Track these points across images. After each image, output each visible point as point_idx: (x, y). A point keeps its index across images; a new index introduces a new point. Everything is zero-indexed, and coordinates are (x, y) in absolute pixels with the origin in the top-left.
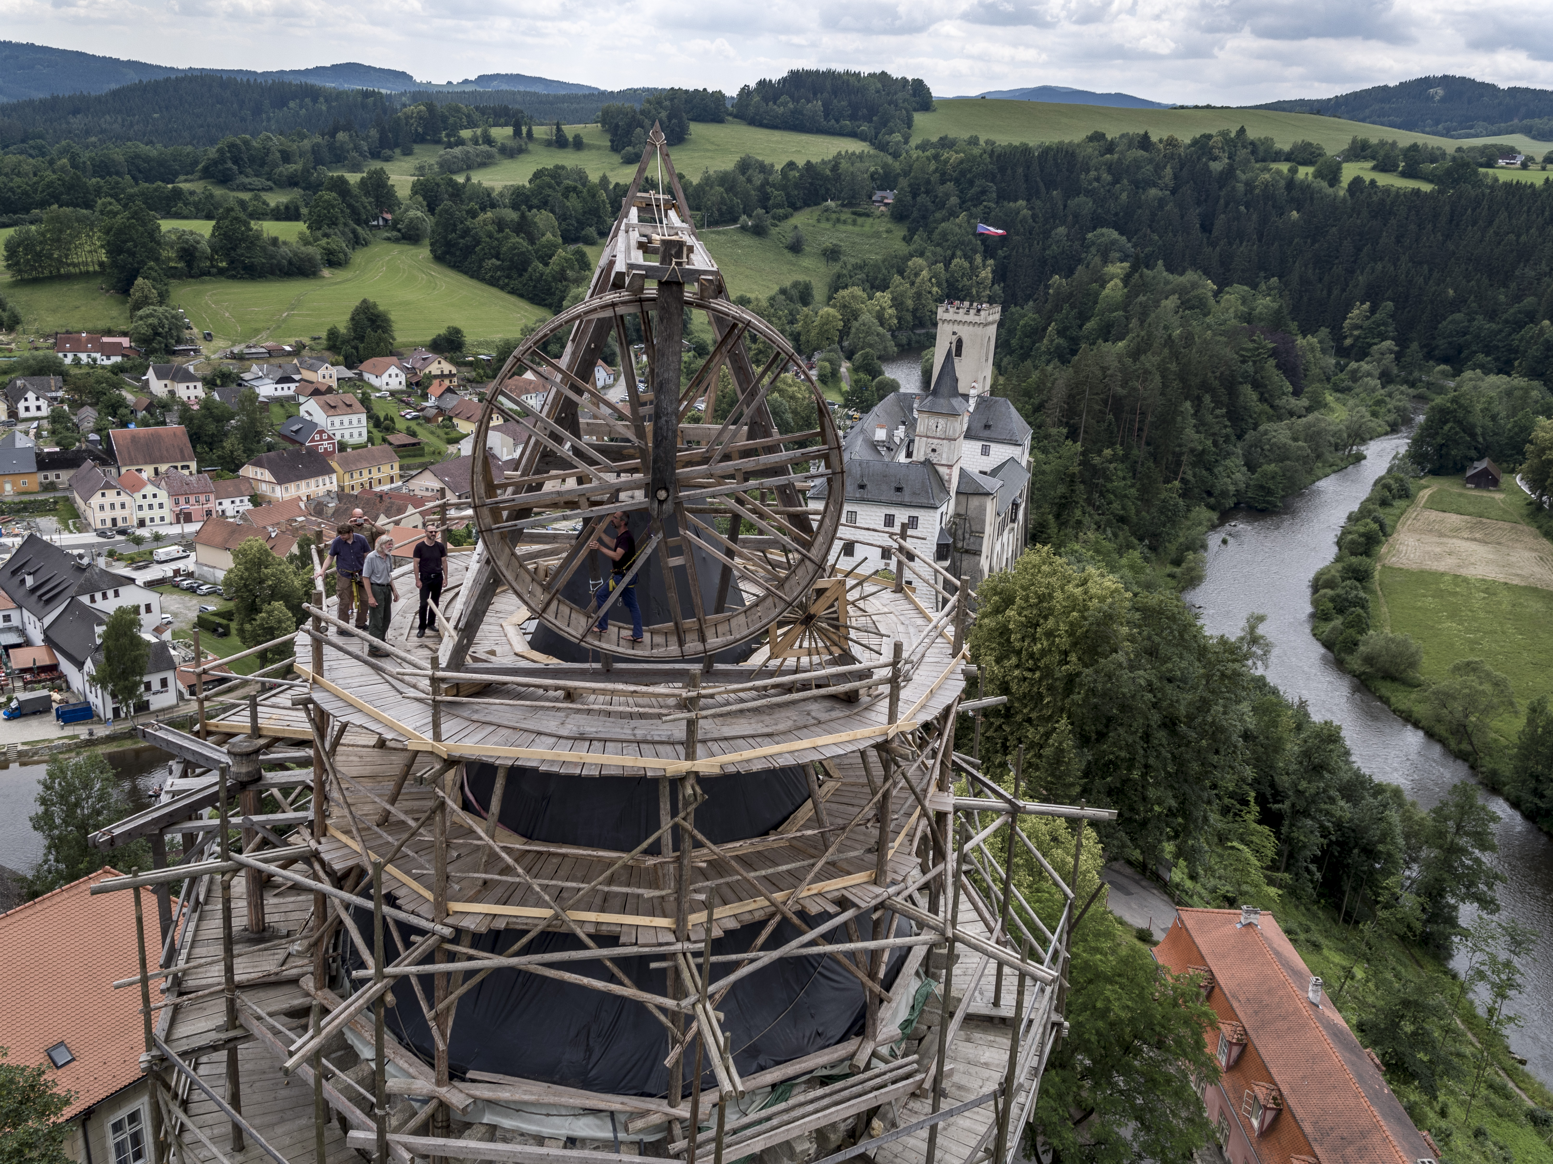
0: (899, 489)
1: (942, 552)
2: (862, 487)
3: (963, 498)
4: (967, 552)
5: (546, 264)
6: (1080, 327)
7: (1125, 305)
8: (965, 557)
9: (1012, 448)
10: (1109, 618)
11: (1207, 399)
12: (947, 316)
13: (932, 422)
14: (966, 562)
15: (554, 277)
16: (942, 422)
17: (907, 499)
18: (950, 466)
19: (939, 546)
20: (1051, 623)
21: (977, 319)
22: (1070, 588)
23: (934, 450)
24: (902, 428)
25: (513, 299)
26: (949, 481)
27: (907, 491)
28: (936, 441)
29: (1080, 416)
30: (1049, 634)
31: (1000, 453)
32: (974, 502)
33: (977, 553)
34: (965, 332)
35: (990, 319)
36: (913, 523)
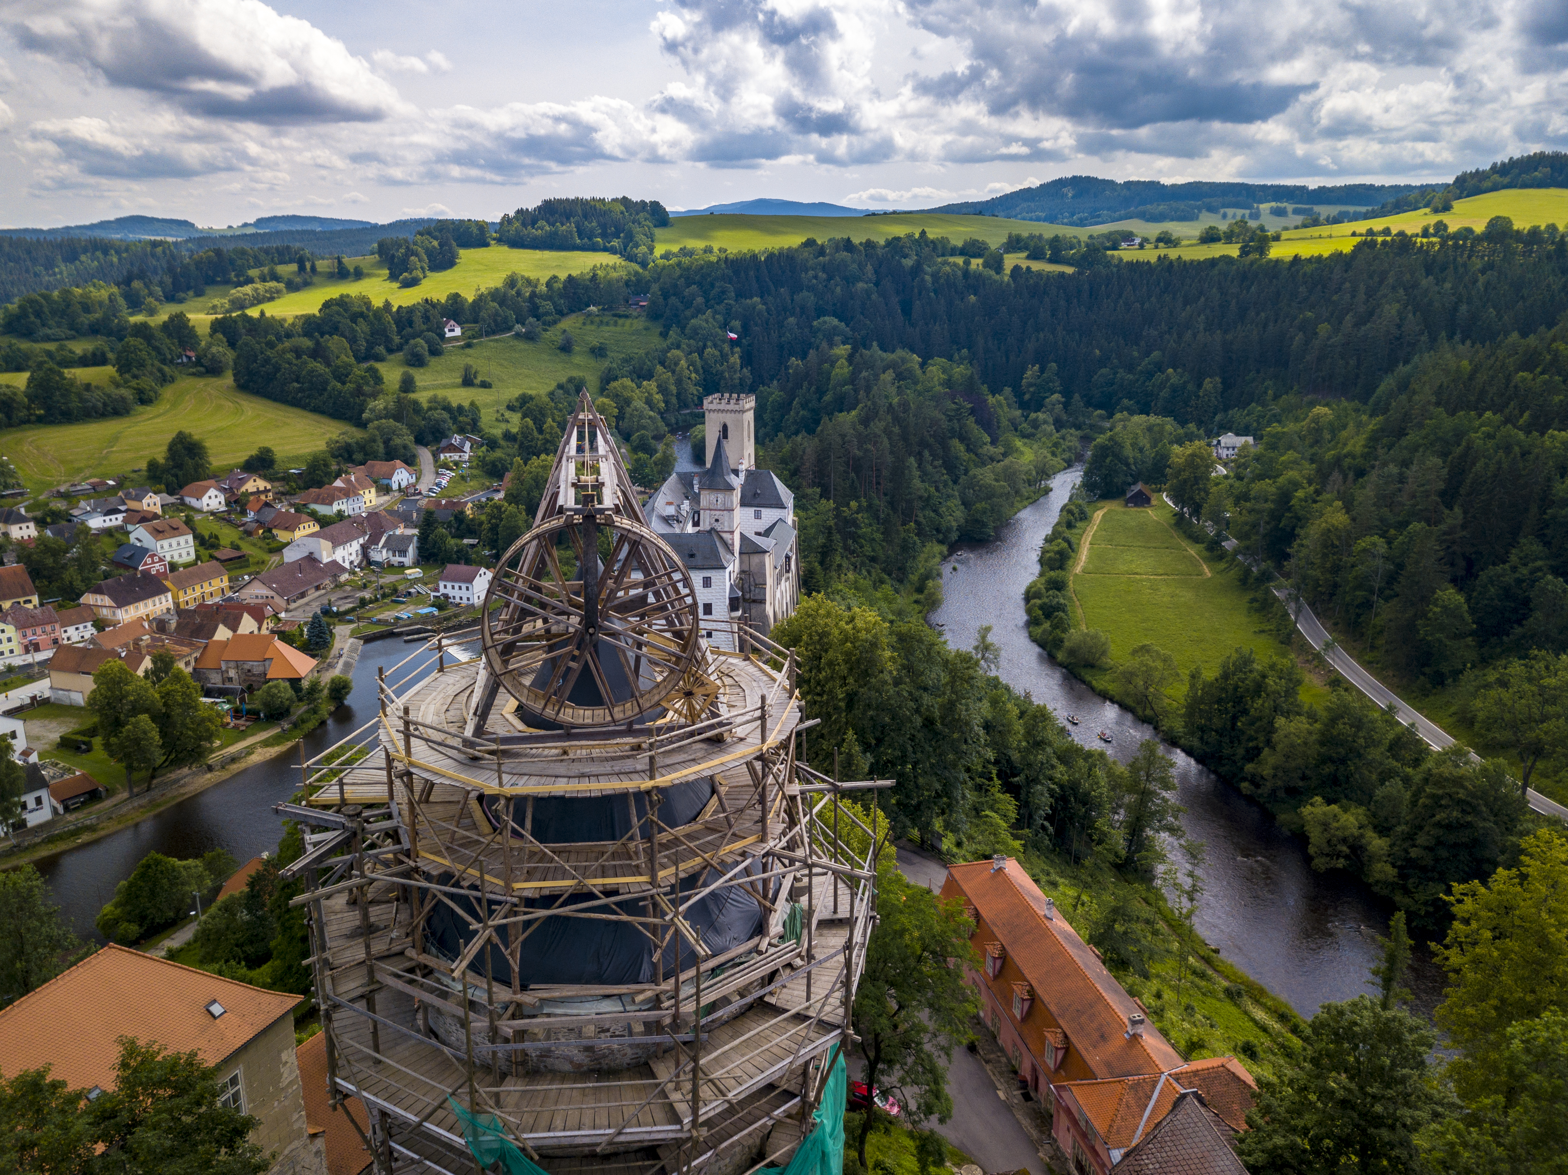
0: (692, 555)
1: (734, 605)
3: (745, 557)
4: (754, 601)
5: (344, 383)
6: (819, 400)
7: (852, 379)
8: (753, 606)
9: (780, 510)
10: (874, 645)
11: (926, 453)
12: (711, 407)
13: (713, 497)
14: (755, 609)
15: (351, 393)
16: (721, 496)
17: (700, 564)
18: (732, 532)
19: (731, 599)
20: (831, 654)
21: (737, 407)
22: (842, 623)
23: (717, 520)
24: (687, 502)
25: (316, 417)
26: (732, 544)
27: (700, 556)
28: (717, 513)
29: (829, 476)
30: (831, 664)
31: (769, 515)
32: (755, 559)
33: (763, 601)
34: (729, 419)
35: (747, 406)
36: (707, 583)
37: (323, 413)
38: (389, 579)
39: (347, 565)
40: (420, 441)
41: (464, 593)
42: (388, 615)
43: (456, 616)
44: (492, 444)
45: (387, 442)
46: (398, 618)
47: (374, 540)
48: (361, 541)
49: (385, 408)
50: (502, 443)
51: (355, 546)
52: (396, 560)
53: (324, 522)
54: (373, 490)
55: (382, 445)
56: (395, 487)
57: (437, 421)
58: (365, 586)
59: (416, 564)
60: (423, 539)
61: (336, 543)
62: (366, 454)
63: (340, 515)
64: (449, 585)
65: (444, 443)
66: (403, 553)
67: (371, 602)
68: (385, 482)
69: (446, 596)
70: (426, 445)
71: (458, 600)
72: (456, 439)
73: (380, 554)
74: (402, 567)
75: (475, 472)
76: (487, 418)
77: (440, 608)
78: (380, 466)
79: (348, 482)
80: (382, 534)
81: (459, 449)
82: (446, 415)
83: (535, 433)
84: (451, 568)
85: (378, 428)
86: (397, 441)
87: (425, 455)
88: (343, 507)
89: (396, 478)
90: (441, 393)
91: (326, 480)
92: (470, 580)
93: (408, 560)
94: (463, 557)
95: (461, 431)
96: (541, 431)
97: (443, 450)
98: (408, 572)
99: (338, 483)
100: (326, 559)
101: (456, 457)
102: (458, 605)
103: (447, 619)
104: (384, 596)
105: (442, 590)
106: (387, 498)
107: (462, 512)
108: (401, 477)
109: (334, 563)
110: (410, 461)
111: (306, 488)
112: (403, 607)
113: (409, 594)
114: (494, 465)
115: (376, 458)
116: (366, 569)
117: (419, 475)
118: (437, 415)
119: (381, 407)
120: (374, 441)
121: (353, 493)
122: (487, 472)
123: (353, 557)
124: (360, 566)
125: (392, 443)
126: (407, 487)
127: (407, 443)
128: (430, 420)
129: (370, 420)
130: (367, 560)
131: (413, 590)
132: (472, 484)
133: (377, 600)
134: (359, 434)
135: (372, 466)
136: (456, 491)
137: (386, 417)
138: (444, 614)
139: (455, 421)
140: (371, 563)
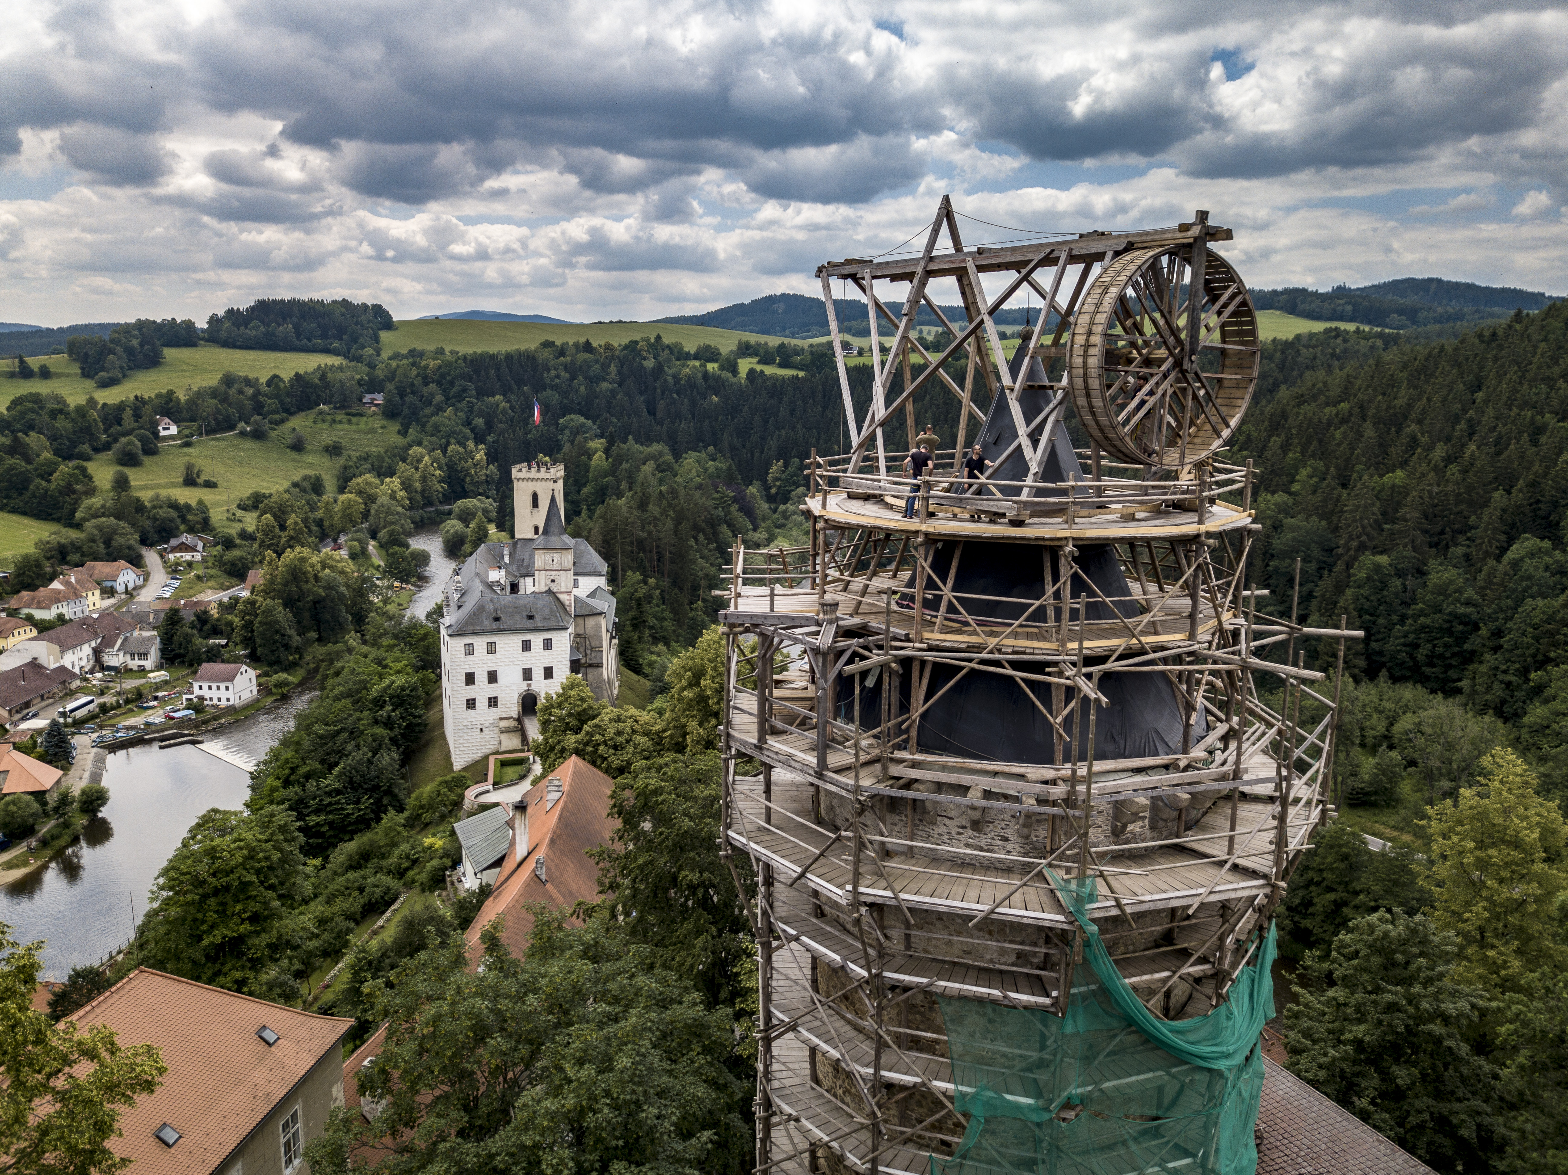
0: (531, 617)
1: (574, 667)
2: (497, 619)
3: (580, 621)
4: (591, 665)
5: (49, 481)
6: (579, 491)
8: (589, 670)
9: (597, 577)
12: (520, 475)
13: (548, 556)
14: (592, 673)
15: (60, 492)
16: (556, 556)
17: (539, 624)
18: (567, 593)
19: (572, 662)
21: (548, 476)
23: (553, 580)
24: (502, 572)
25: (15, 518)
26: (568, 605)
27: (538, 618)
28: (553, 572)
31: (587, 584)
32: (591, 622)
33: (599, 665)
34: (539, 487)
35: (558, 475)
36: (548, 645)
37: (24, 513)
38: (130, 684)
39: (77, 670)
40: (145, 541)
41: (223, 694)
42: (137, 720)
43: (215, 718)
44: (229, 544)
45: (108, 543)
46: (148, 724)
47: (107, 642)
48: (93, 644)
49: (103, 506)
50: (238, 541)
51: (86, 650)
52: (134, 664)
53: (43, 628)
54: (97, 592)
55: (102, 546)
56: (120, 588)
57: (164, 520)
58: (102, 693)
59: (159, 667)
60: (166, 640)
61: (65, 647)
62: (83, 555)
63: (61, 618)
64: (205, 686)
65: (174, 542)
66: (144, 655)
67: (113, 708)
68: (109, 584)
69: (202, 699)
70: (151, 545)
71: (215, 701)
72: (187, 538)
73: (113, 658)
74: (142, 671)
75: (212, 572)
76: (217, 516)
77: (195, 710)
78: (102, 568)
79: (67, 584)
80: (118, 635)
81: (193, 549)
82: (174, 514)
83: (277, 531)
84: (205, 667)
85: (96, 527)
86: (119, 541)
87: (151, 557)
88: (64, 611)
89: (121, 579)
90: (164, 493)
91: (40, 581)
92: (230, 678)
93: (148, 664)
94: (216, 656)
95: (191, 530)
96: (283, 527)
97: (173, 550)
98: (151, 675)
99: (56, 585)
100: (53, 666)
101: (187, 556)
102: (215, 705)
103: (205, 722)
104: (128, 701)
105: (196, 691)
106: (111, 601)
107: (206, 612)
108: (127, 577)
109: (62, 669)
110: (136, 562)
111: (18, 592)
112: (150, 712)
113: (156, 698)
114: (233, 564)
115: (96, 559)
116: (99, 675)
117: (147, 577)
118: (162, 513)
119: (98, 505)
120: (94, 541)
121: (74, 594)
122: (225, 571)
123: (84, 663)
124: (92, 672)
125: (113, 543)
126: (135, 589)
127: (132, 542)
128: (155, 519)
129: (85, 520)
130: (99, 664)
131: (160, 694)
132: (210, 584)
133: (119, 706)
134: (73, 535)
135: (93, 567)
136: (192, 592)
137: (103, 515)
138: (202, 717)
139: (184, 520)
140: (103, 668)
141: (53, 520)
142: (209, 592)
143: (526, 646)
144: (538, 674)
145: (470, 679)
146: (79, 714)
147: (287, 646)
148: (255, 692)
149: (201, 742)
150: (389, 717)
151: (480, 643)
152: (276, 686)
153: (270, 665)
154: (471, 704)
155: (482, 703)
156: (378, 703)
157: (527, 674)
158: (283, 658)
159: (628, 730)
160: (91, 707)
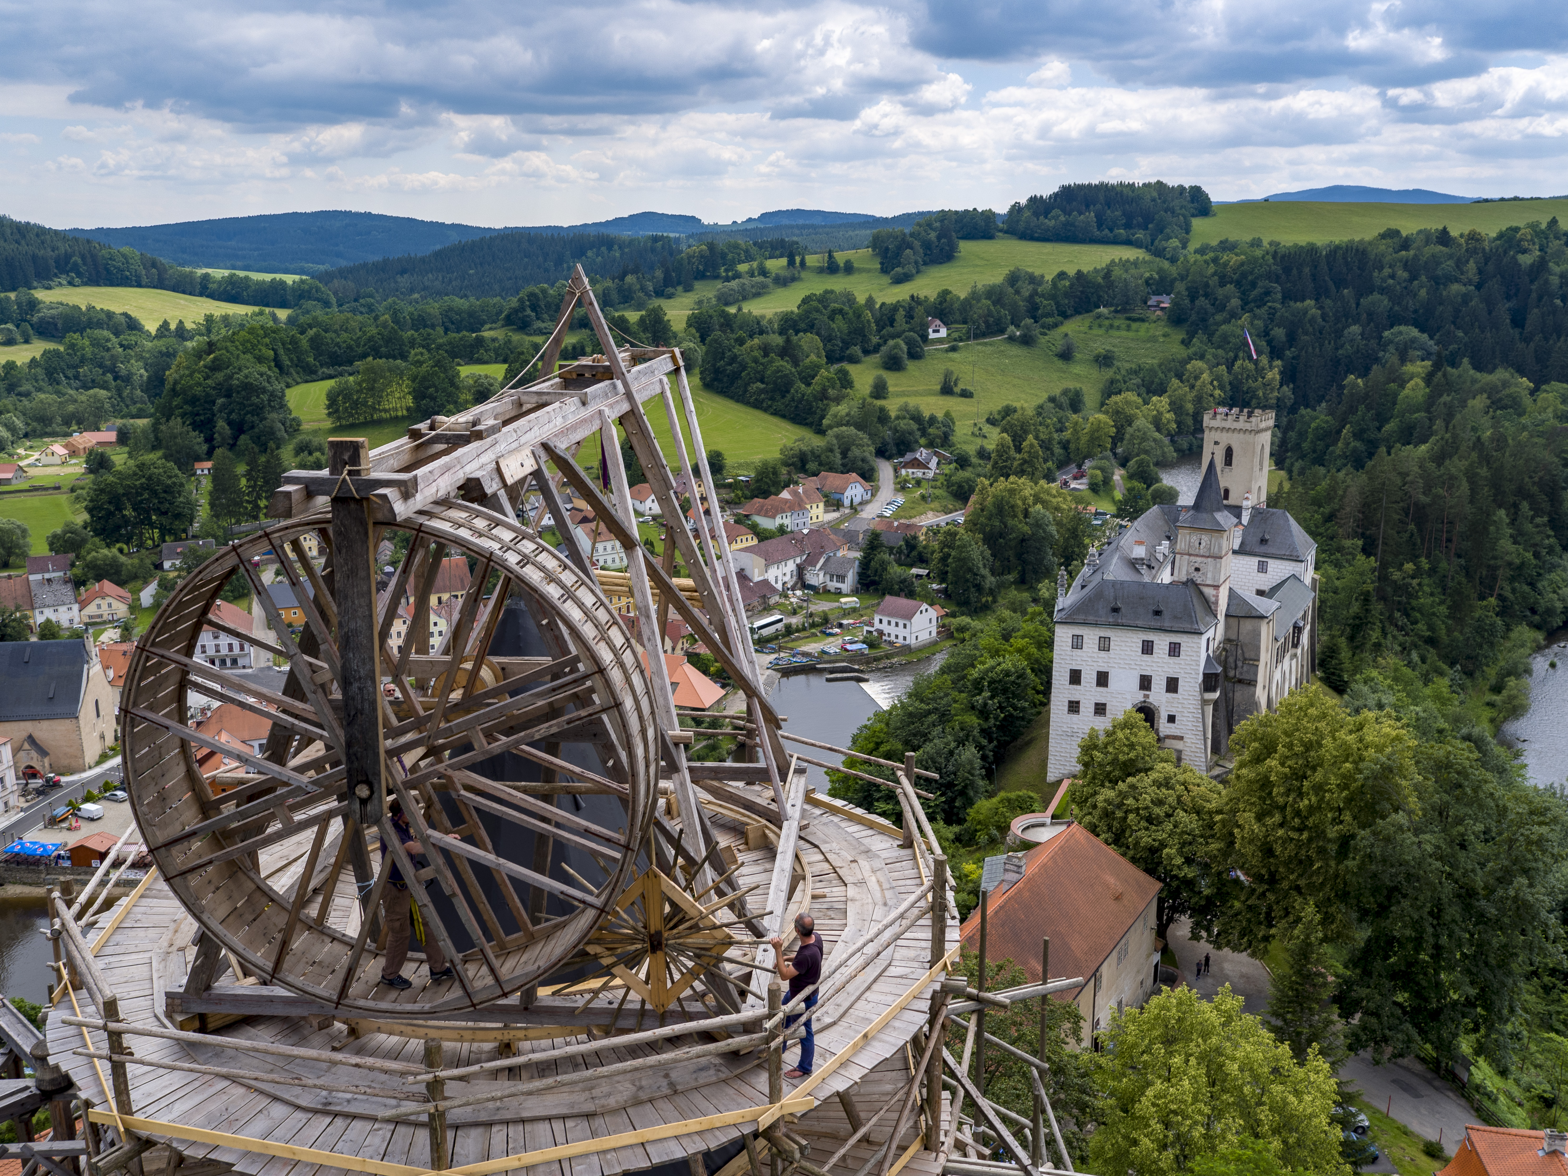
0: (1157, 613)
1: (1209, 682)
2: (1116, 610)
3: (1233, 622)
4: (1240, 681)
5: (808, 384)
6: (1379, 429)
7: (1429, 404)
8: (1238, 687)
9: (1293, 564)
11: (1525, 506)
12: (1214, 423)
13: (1194, 539)
14: (1239, 694)
15: (815, 396)
16: (1205, 539)
17: (1167, 624)
18: (1217, 587)
19: (1206, 676)
21: (1248, 426)
22: (1342, 734)
23: (1197, 569)
24: (1166, 544)
25: (775, 420)
26: (1216, 603)
27: (1166, 614)
28: (1199, 559)
29: (1378, 526)
30: (1319, 788)
31: (1278, 570)
32: (1247, 626)
33: (1252, 683)
34: (1234, 439)
35: (1263, 425)
36: (1174, 650)
37: (783, 417)
38: (820, 606)
39: (779, 586)
40: (882, 453)
41: (901, 632)
42: (813, 647)
43: (887, 657)
44: (962, 462)
45: (844, 454)
46: (824, 652)
47: (811, 561)
48: (798, 561)
49: (848, 415)
50: (975, 460)
51: (791, 566)
52: (833, 585)
53: (762, 536)
54: (821, 505)
55: (839, 456)
56: (847, 502)
57: (903, 433)
58: (794, 613)
59: (855, 592)
60: (865, 564)
61: (770, 561)
62: (820, 464)
63: (782, 530)
64: (885, 620)
65: (909, 457)
66: (841, 578)
67: (798, 631)
68: (838, 496)
69: (881, 633)
70: (889, 458)
71: (893, 638)
72: (922, 454)
73: (816, 577)
74: (839, 593)
75: (938, 492)
76: (962, 431)
77: (872, 645)
78: (833, 480)
79: (795, 494)
80: (821, 554)
81: (924, 466)
82: (914, 426)
83: (1012, 452)
84: (889, 600)
85: (837, 437)
86: (855, 452)
87: (885, 471)
88: (786, 522)
89: (848, 493)
90: (913, 402)
91: (773, 489)
92: (909, 616)
93: (845, 587)
94: (906, 590)
95: (930, 445)
96: (1019, 450)
97: (906, 465)
98: (843, 600)
99: (785, 495)
100: (757, 578)
101: (919, 473)
102: (891, 643)
103: (877, 659)
104: (813, 625)
105: (877, 625)
106: (836, 515)
107: (915, 538)
108: (855, 491)
109: (766, 582)
110: (868, 475)
111: (752, 498)
112: (831, 639)
113: (840, 626)
114: (960, 486)
115: (831, 469)
116: (799, 593)
117: (875, 492)
118: (903, 424)
119: (843, 413)
120: (831, 451)
121: (797, 506)
122: (951, 493)
123: (787, 578)
124: (793, 589)
125: (850, 454)
126: (861, 504)
127: (867, 454)
128: (896, 430)
129: (830, 427)
130: (801, 582)
131: (845, 622)
132: (932, 506)
133: (804, 629)
134: (817, 442)
135: (826, 478)
136: (913, 512)
137: (848, 424)
138: (875, 653)
139: (924, 433)
140: (805, 586)
141: (806, 425)
142: (930, 514)
143: (1148, 648)
144: (1159, 685)
145: (1075, 677)
146: (765, 632)
147: (979, 588)
148: (934, 634)
149: (866, 680)
150: (985, 705)
151: (1091, 636)
152: (957, 630)
153: (959, 604)
154: (1074, 707)
155: (1086, 708)
156: (977, 685)
157: (1145, 683)
158: (973, 599)
159: (1172, 800)
160: (779, 626)
